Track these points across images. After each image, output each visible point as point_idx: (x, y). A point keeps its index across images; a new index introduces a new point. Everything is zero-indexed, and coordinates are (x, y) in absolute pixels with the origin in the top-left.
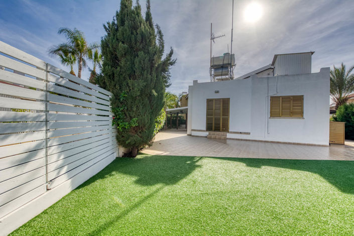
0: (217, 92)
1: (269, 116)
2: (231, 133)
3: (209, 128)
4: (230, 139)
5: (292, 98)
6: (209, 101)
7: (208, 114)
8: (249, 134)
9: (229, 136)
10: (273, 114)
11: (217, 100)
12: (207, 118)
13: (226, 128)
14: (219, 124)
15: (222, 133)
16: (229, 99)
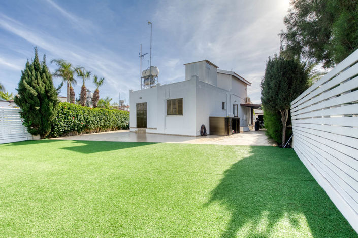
0: (141, 98)
1: (166, 115)
3: (138, 125)
4: (148, 133)
5: (177, 100)
6: (138, 105)
8: (156, 129)
10: (168, 113)
13: (145, 126)
15: (143, 129)
16: (147, 103)
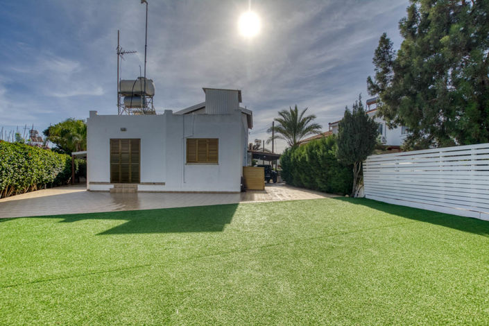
0: (124, 130)
1: (185, 162)
2: (143, 184)
3: (115, 179)
4: (142, 192)
5: (208, 141)
6: (114, 142)
7: (112, 160)
8: (163, 184)
9: (140, 188)
10: (190, 160)
11: (124, 141)
12: (111, 165)
13: (136, 179)
14: (128, 173)
15: (132, 185)
16: (139, 139)
